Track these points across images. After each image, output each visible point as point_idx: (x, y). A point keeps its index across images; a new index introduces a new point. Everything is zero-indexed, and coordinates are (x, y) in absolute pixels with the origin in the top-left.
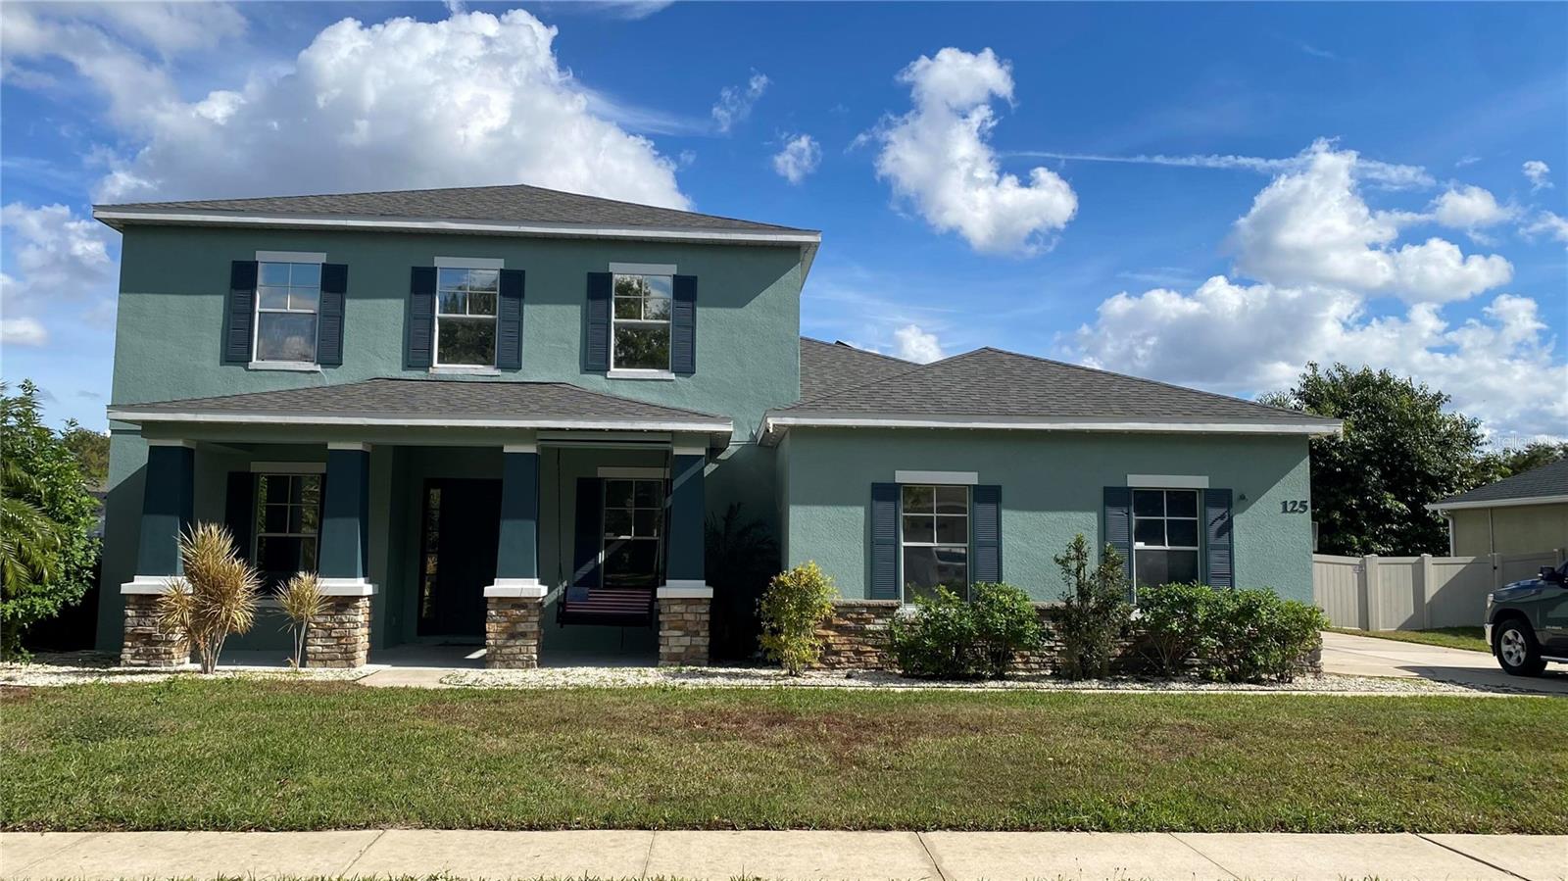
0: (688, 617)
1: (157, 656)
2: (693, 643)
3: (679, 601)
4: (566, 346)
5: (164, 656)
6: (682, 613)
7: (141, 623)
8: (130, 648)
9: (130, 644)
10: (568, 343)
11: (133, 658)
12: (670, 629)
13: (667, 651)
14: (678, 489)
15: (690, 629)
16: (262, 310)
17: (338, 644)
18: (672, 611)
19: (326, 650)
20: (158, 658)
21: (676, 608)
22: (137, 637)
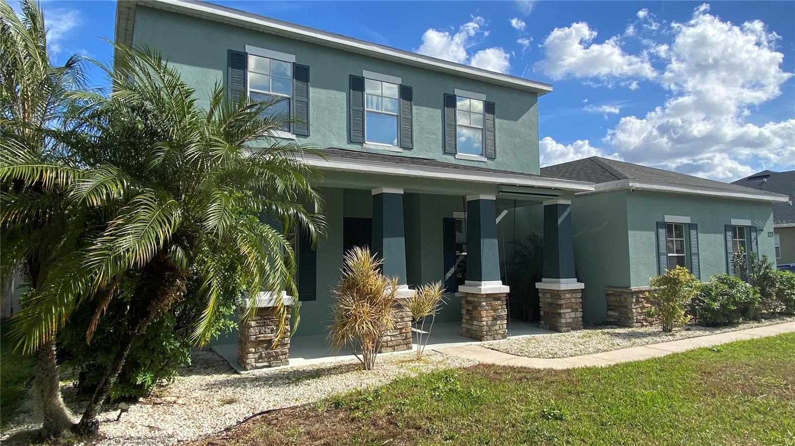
0: (573, 300)
1: (276, 357)
2: (576, 316)
3: (568, 291)
4: (435, 137)
5: (281, 357)
6: (570, 299)
7: (262, 331)
8: (254, 353)
9: (253, 350)
10: (436, 135)
11: (257, 361)
12: (566, 308)
13: (565, 321)
14: (560, 224)
15: (574, 307)
16: (253, 90)
17: (401, 333)
18: (566, 297)
19: (393, 339)
20: (277, 359)
21: (568, 296)
22: (259, 343)
